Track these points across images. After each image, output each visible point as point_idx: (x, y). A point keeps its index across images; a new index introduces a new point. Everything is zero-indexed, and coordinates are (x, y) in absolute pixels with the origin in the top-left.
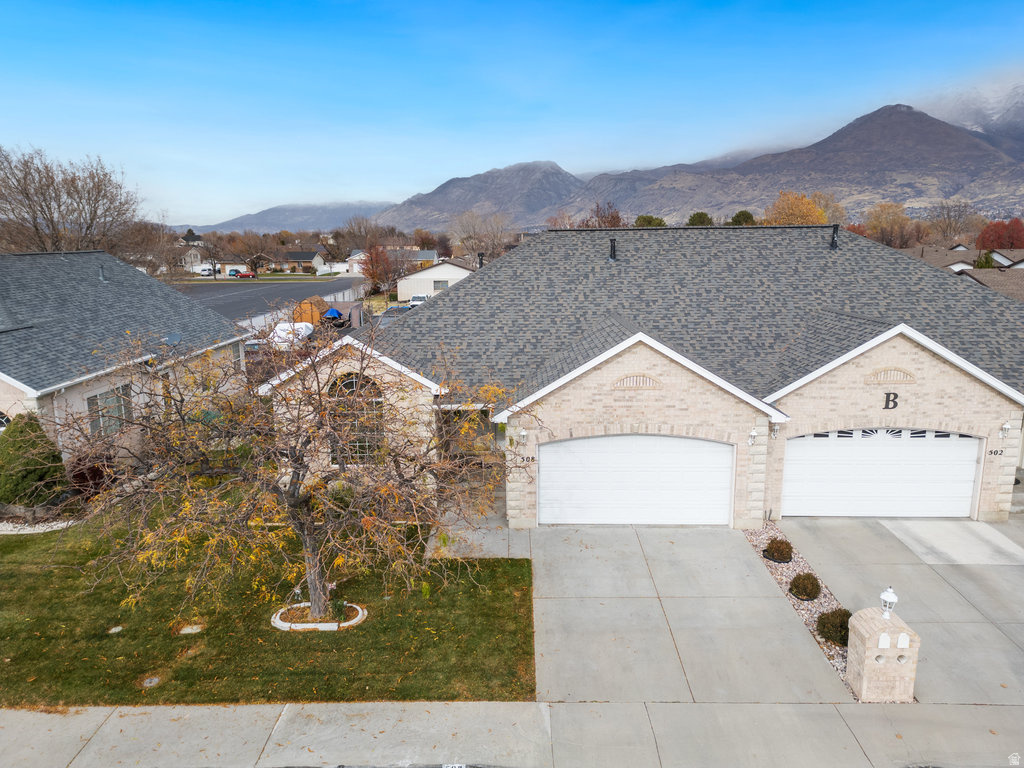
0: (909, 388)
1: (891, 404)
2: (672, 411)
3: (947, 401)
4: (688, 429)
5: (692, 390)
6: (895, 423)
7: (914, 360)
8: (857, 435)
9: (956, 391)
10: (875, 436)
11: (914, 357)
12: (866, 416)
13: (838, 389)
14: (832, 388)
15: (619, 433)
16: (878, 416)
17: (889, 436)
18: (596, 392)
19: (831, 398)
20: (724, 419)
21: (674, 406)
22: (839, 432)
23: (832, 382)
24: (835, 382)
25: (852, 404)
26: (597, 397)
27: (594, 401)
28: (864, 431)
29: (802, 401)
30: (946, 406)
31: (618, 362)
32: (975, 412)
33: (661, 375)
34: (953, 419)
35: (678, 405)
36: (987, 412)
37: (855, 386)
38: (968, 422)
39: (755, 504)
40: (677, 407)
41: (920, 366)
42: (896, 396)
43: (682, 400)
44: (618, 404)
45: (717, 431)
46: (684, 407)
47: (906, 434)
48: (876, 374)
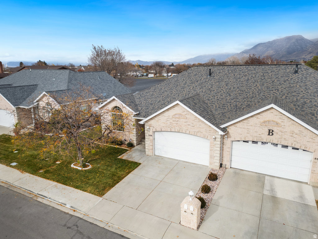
0: (278, 128)
1: (271, 134)
2: (189, 127)
3: (294, 135)
4: (194, 133)
5: (196, 121)
6: (272, 141)
7: (280, 118)
8: (260, 143)
9: (299, 132)
10: (266, 145)
11: (280, 117)
12: (261, 137)
13: (250, 126)
14: (248, 125)
15: (174, 131)
16: (266, 138)
17: (272, 146)
18: (168, 118)
19: (247, 129)
20: (206, 131)
21: (190, 125)
22: (253, 141)
23: (247, 123)
24: (249, 123)
25: (255, 132)
26: (168, 120)
27: (167, 120)
28: (262, 142)
29: (236, 128)
30: (295, 137)
31: (174, 109)
32: (308, 142)
33: (186, 114)
34: (298, 143)
35: (191, 124)
36: (314, 142)
37: (256, 125)
38: (305, 145)
39: (217, 161)
40: (191, 125)
41: (283, 121)
42: (273, 131)
43: (192, 123)
44: (174, 122)
45: (203, 134)
46: (193, 125)
47: (280, 146)
48: (265, 122)
